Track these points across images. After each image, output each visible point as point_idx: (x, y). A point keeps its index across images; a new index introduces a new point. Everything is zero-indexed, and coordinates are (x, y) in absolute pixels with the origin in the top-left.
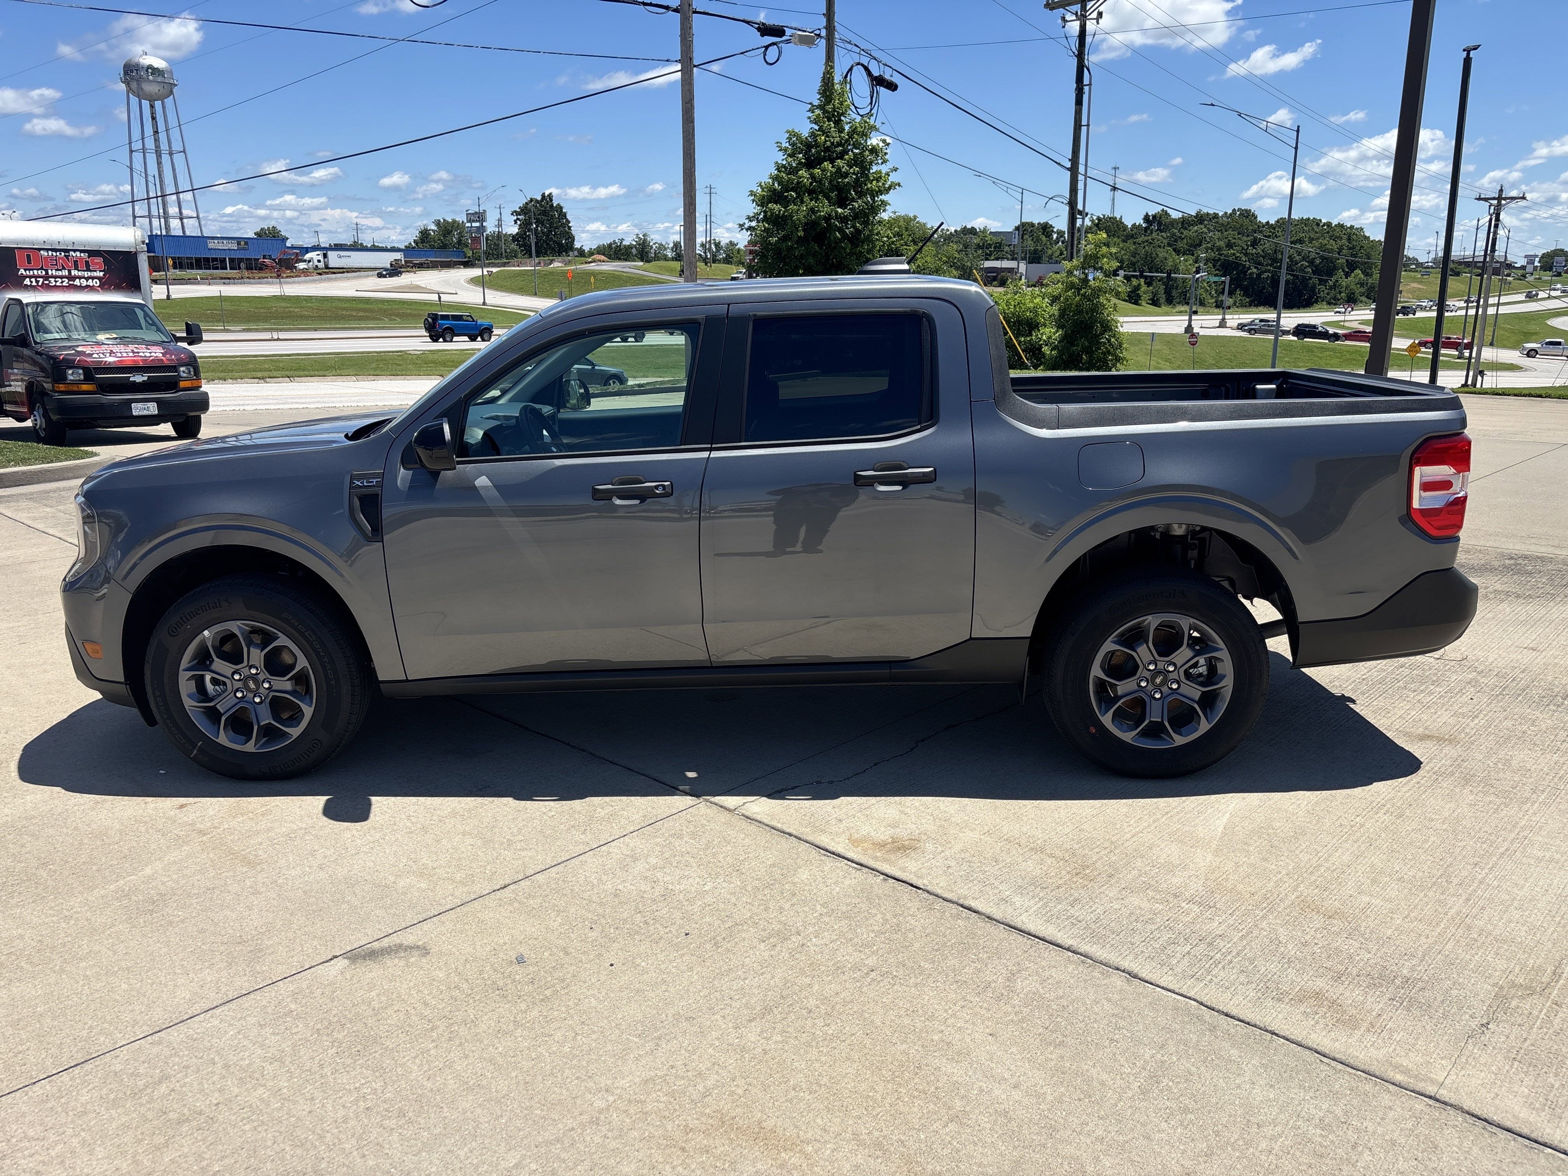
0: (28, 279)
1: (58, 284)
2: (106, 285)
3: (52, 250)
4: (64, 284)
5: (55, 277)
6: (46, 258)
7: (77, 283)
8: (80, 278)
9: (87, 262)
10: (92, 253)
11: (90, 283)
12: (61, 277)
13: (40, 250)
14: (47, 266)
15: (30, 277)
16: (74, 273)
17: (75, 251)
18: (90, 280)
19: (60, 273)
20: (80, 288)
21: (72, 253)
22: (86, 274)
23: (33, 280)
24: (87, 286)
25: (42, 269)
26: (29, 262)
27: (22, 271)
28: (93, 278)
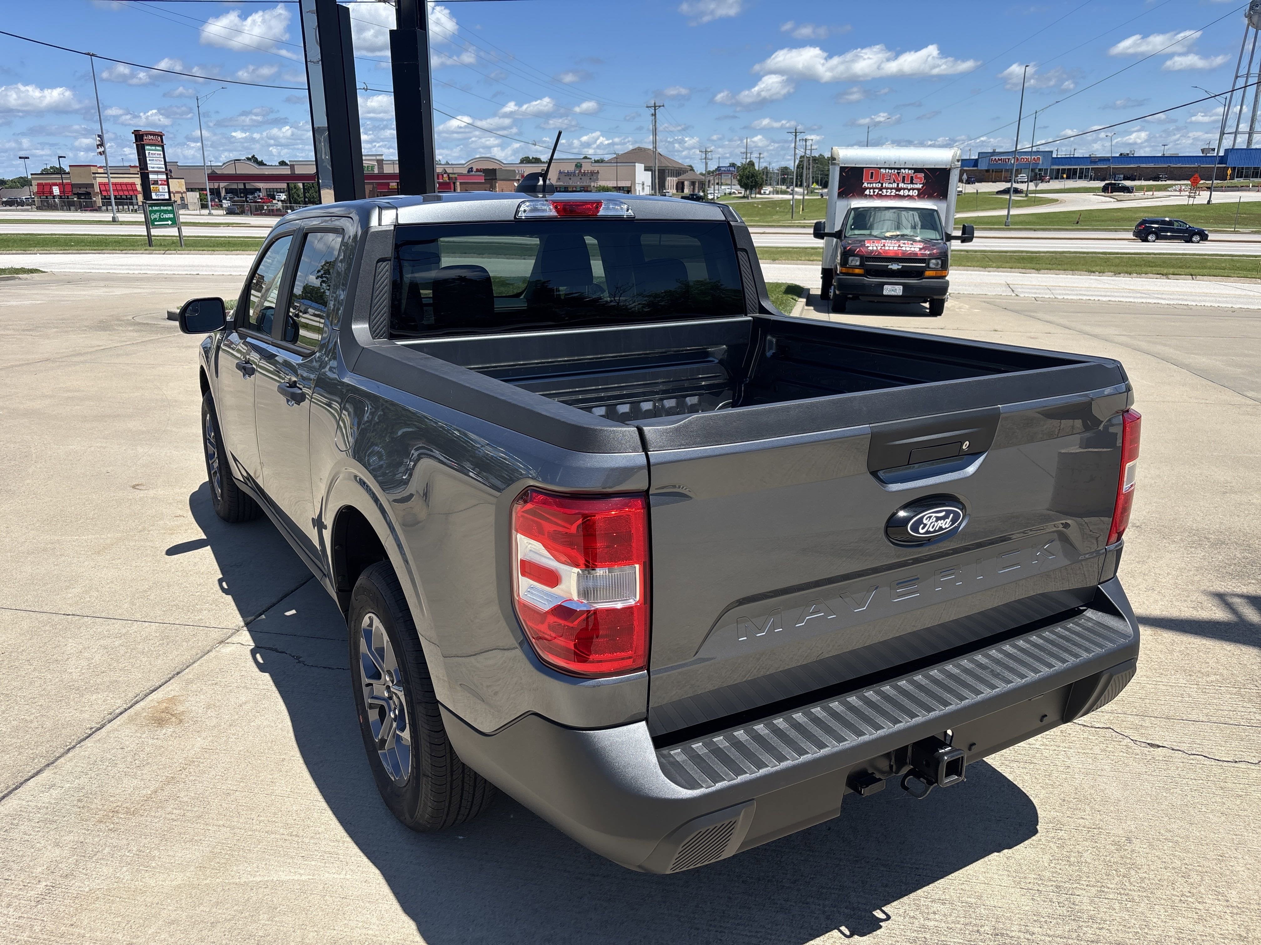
0: (868, 190)
1: (888, 194)
2: (922, 195)
3: (891, 169)
4: (892, 194)
5: (887, 189)
6: (883, 175)
7: (901, 193)
8: (904, 189)
9: (912, 177)
10: (917, 170)
11: (911, 193)
12: (891, 189)
13: (880, 168)
14: (883, 180)
15: (870, 189)
16: (901, 185)
17: (905, 169)
18: (911, 191)
19: (891, 186)
20: (903, 197)
21: (903, 171)
22: (909, 186)
23: (872, 191)
24: (908, 196)
25: (879, 182)
26: (872, 177)
27: (865, 185)
28: (913, 189)
